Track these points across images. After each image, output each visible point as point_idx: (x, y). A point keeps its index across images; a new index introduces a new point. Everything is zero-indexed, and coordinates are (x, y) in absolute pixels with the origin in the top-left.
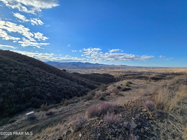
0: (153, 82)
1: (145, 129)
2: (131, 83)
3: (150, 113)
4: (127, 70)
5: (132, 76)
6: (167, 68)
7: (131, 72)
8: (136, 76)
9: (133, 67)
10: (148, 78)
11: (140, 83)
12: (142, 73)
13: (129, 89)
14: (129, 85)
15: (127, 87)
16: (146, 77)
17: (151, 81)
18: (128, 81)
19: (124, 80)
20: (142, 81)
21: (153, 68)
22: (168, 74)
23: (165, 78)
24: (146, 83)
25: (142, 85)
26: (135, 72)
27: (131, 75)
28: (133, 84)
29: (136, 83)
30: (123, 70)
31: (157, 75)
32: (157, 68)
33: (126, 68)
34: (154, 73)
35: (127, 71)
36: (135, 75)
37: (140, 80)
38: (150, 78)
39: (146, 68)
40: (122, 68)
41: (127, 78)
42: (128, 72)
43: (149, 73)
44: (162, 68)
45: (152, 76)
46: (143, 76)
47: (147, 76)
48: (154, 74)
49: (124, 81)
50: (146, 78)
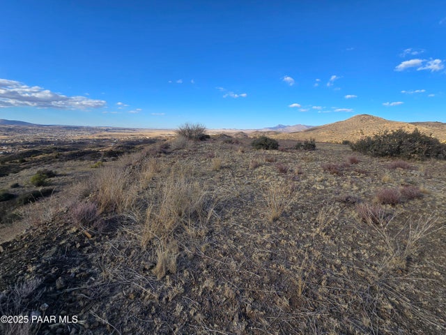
0: (110, 162)
1: (70, 273)
2: (51, 174)
3: (86, 231)
4: (30, 137)
5: (54, 155)
6: (134, 130)
7: (49, 143)
8: (66, 153)
9: (53, 128)
10: (100, 155)
11: (81, 169)
12: (82, 143)
13: (47, 193)
14: (47, 180)
15: (40, 189)
16: (94, 152)
17: (105, 161)
18: (41, 169)
19: (23, 169)
20: (85, 162)
21: (107, 130)
22: (138, 142)
23: (133, 150)
24: (96, 167)
25: (86, 172)
26: (59, 143)
27: (49, 151)
28: (61, 175)
29: (68, 173)
30: (17, 137)
31: (118, 145)
32: (114, 129)
33: (25, 131)
34: (110, 141)
35: (31, 140)
36: (64, 150)
37: (78, 162)
38: (103, 153)
39: (89, 129)
40: (10, 130)
41: (38, 163)
42: (36, 143)
43: (100, 143)
44: (125, 129)
45: (108, 149)
46: (86, 149)
47: (96, 149)
48: (112, 145)
49: (24, 173)
50: (94, 155)
